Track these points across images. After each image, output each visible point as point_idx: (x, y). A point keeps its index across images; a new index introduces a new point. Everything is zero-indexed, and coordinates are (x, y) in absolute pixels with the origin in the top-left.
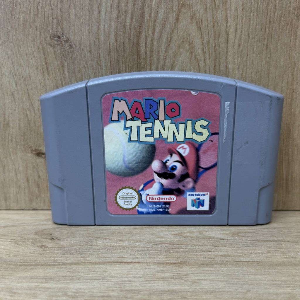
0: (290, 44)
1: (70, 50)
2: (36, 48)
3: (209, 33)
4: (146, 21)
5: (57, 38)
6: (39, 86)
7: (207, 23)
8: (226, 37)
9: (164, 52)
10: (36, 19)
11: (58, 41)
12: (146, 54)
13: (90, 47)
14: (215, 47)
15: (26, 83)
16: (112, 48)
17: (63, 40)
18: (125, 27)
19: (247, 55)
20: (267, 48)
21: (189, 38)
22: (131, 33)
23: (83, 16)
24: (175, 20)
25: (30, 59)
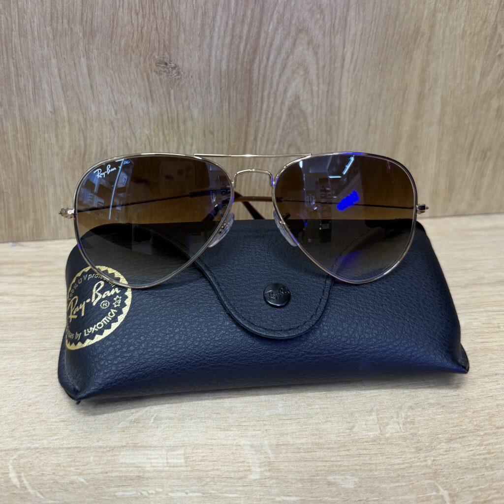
1: (178, 77)
3: (325, 58)
5: (163, 65)
7: (324, 48)
8: (342, 62)
9: (277, 78)
11: (164, 67)
12: (259, 80)
16: (223, 75)
17: (170, 67)
18: (238, 54)
19: (361, 79)
20: (381, 72)
21: (305, 63)
22: (244, 59)
23: (193, 42)
24: (291, 45)
25: (132, 87)
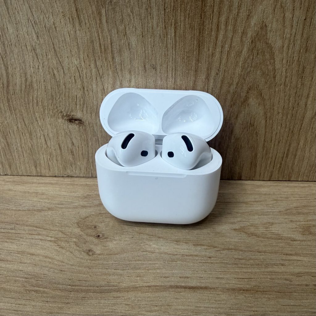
15: (51, 34)
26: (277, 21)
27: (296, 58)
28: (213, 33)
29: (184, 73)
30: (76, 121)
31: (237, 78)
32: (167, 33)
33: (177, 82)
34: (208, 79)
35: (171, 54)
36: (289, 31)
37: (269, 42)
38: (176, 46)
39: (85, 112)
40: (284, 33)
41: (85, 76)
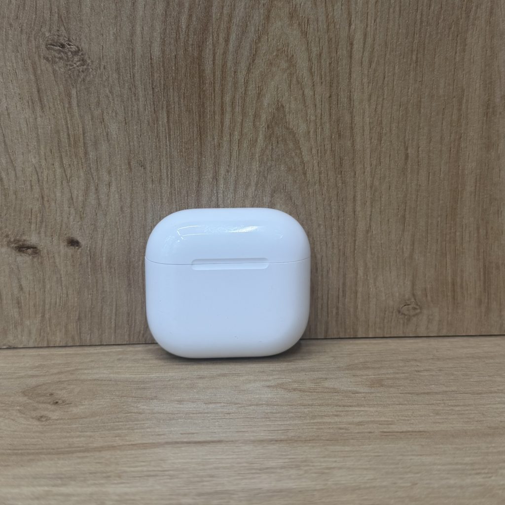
0: (455, 58)
1: (82, 67)
2: (21, 63)
3: (321, 41)
4: (214, 20)
5: (58, 47)
6: (25, 130)
7: (318, 25)
8: (349, 48)
9: (244, 73)
10: (21, 14)
11: (60, 52)
12: (214, 76)
13: (118, 64)
14: (330, 64)
15: (2, 123)
16: (155, 65)
17: (69, 51)
18: (178, 30)
19: (384, 78)
20: (417, 65)
21: (288, 50)
22: (188, 40)
23: (105, 11)
24: (264, 19)
25: (9, 82)
26: (296, 99)
27: (328, 147)
28: (217, 117)
29: (183, 172)
30: (29, 250)
31: (255, 176)
32: (157, 118)
33: (175, 185)
34: (216, 179)
35: (165, 146)
36: (313, 112)
37: (290, 126)
38: (170, 135)
39: (43, 234)
40: (307, 114)
41: (45, 179)
